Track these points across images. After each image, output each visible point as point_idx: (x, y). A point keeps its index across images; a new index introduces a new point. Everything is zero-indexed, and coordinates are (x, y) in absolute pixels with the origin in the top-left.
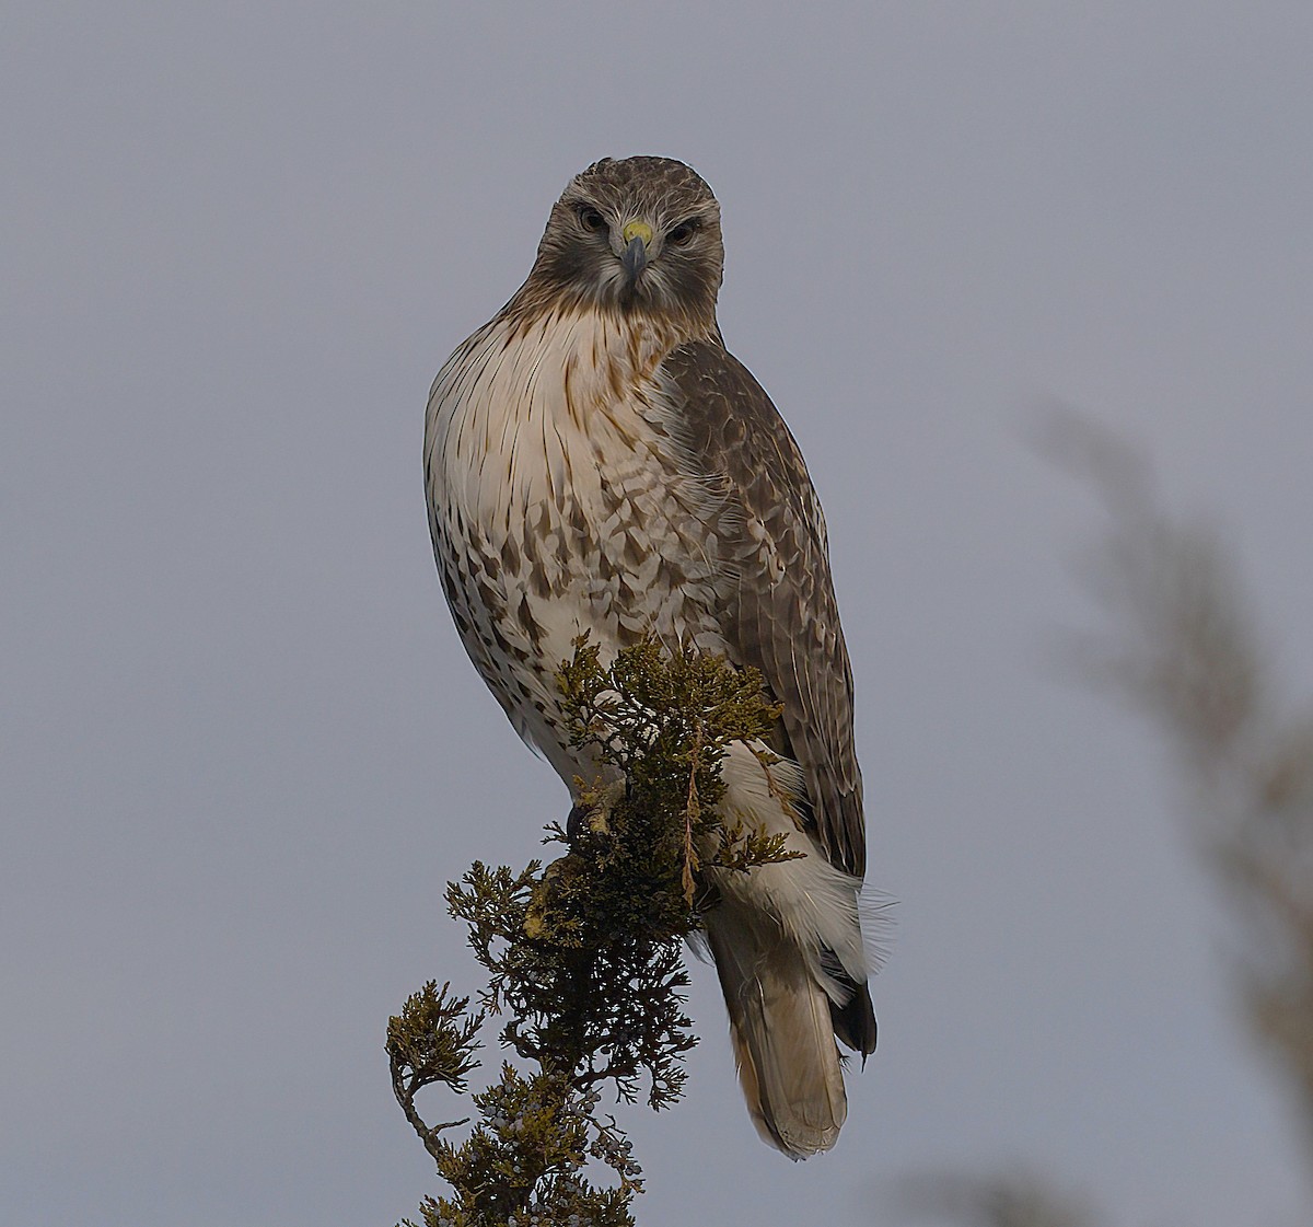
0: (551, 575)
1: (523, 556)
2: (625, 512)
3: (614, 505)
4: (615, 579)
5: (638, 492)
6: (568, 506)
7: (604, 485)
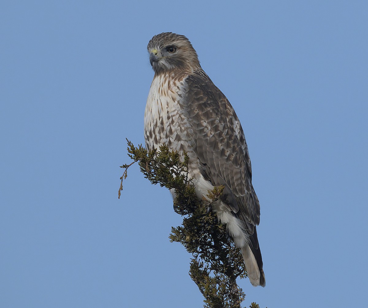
0: (158, 138)
1: (153, 133)
2: (171, 120)
3: (169, 118)
4: (168, 138)
5: (174, 116)
6: (161, 119)
7: (168, 112)
